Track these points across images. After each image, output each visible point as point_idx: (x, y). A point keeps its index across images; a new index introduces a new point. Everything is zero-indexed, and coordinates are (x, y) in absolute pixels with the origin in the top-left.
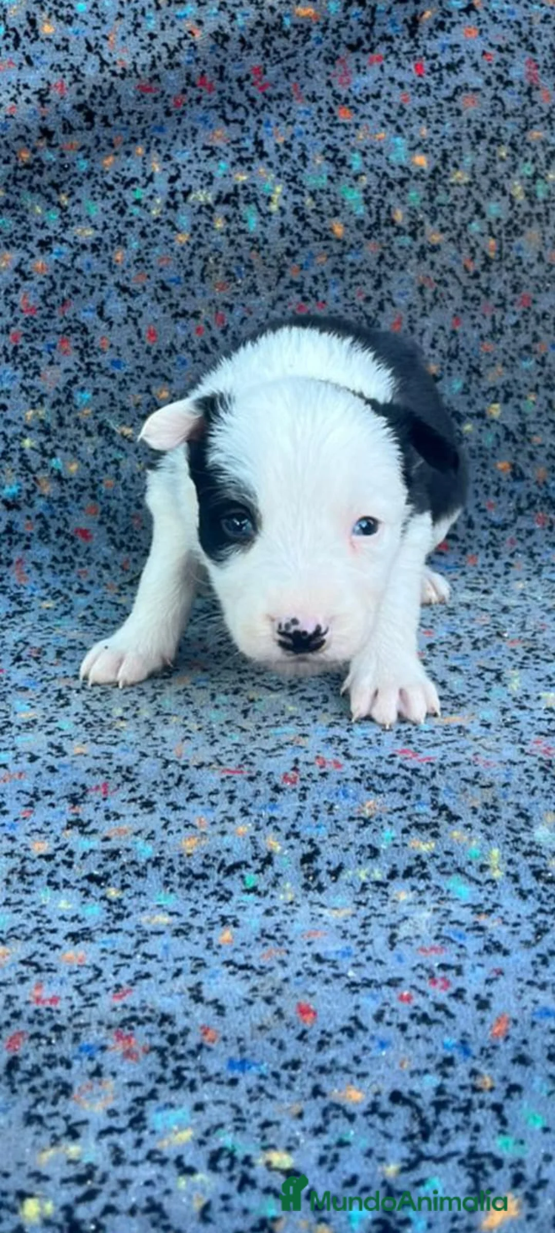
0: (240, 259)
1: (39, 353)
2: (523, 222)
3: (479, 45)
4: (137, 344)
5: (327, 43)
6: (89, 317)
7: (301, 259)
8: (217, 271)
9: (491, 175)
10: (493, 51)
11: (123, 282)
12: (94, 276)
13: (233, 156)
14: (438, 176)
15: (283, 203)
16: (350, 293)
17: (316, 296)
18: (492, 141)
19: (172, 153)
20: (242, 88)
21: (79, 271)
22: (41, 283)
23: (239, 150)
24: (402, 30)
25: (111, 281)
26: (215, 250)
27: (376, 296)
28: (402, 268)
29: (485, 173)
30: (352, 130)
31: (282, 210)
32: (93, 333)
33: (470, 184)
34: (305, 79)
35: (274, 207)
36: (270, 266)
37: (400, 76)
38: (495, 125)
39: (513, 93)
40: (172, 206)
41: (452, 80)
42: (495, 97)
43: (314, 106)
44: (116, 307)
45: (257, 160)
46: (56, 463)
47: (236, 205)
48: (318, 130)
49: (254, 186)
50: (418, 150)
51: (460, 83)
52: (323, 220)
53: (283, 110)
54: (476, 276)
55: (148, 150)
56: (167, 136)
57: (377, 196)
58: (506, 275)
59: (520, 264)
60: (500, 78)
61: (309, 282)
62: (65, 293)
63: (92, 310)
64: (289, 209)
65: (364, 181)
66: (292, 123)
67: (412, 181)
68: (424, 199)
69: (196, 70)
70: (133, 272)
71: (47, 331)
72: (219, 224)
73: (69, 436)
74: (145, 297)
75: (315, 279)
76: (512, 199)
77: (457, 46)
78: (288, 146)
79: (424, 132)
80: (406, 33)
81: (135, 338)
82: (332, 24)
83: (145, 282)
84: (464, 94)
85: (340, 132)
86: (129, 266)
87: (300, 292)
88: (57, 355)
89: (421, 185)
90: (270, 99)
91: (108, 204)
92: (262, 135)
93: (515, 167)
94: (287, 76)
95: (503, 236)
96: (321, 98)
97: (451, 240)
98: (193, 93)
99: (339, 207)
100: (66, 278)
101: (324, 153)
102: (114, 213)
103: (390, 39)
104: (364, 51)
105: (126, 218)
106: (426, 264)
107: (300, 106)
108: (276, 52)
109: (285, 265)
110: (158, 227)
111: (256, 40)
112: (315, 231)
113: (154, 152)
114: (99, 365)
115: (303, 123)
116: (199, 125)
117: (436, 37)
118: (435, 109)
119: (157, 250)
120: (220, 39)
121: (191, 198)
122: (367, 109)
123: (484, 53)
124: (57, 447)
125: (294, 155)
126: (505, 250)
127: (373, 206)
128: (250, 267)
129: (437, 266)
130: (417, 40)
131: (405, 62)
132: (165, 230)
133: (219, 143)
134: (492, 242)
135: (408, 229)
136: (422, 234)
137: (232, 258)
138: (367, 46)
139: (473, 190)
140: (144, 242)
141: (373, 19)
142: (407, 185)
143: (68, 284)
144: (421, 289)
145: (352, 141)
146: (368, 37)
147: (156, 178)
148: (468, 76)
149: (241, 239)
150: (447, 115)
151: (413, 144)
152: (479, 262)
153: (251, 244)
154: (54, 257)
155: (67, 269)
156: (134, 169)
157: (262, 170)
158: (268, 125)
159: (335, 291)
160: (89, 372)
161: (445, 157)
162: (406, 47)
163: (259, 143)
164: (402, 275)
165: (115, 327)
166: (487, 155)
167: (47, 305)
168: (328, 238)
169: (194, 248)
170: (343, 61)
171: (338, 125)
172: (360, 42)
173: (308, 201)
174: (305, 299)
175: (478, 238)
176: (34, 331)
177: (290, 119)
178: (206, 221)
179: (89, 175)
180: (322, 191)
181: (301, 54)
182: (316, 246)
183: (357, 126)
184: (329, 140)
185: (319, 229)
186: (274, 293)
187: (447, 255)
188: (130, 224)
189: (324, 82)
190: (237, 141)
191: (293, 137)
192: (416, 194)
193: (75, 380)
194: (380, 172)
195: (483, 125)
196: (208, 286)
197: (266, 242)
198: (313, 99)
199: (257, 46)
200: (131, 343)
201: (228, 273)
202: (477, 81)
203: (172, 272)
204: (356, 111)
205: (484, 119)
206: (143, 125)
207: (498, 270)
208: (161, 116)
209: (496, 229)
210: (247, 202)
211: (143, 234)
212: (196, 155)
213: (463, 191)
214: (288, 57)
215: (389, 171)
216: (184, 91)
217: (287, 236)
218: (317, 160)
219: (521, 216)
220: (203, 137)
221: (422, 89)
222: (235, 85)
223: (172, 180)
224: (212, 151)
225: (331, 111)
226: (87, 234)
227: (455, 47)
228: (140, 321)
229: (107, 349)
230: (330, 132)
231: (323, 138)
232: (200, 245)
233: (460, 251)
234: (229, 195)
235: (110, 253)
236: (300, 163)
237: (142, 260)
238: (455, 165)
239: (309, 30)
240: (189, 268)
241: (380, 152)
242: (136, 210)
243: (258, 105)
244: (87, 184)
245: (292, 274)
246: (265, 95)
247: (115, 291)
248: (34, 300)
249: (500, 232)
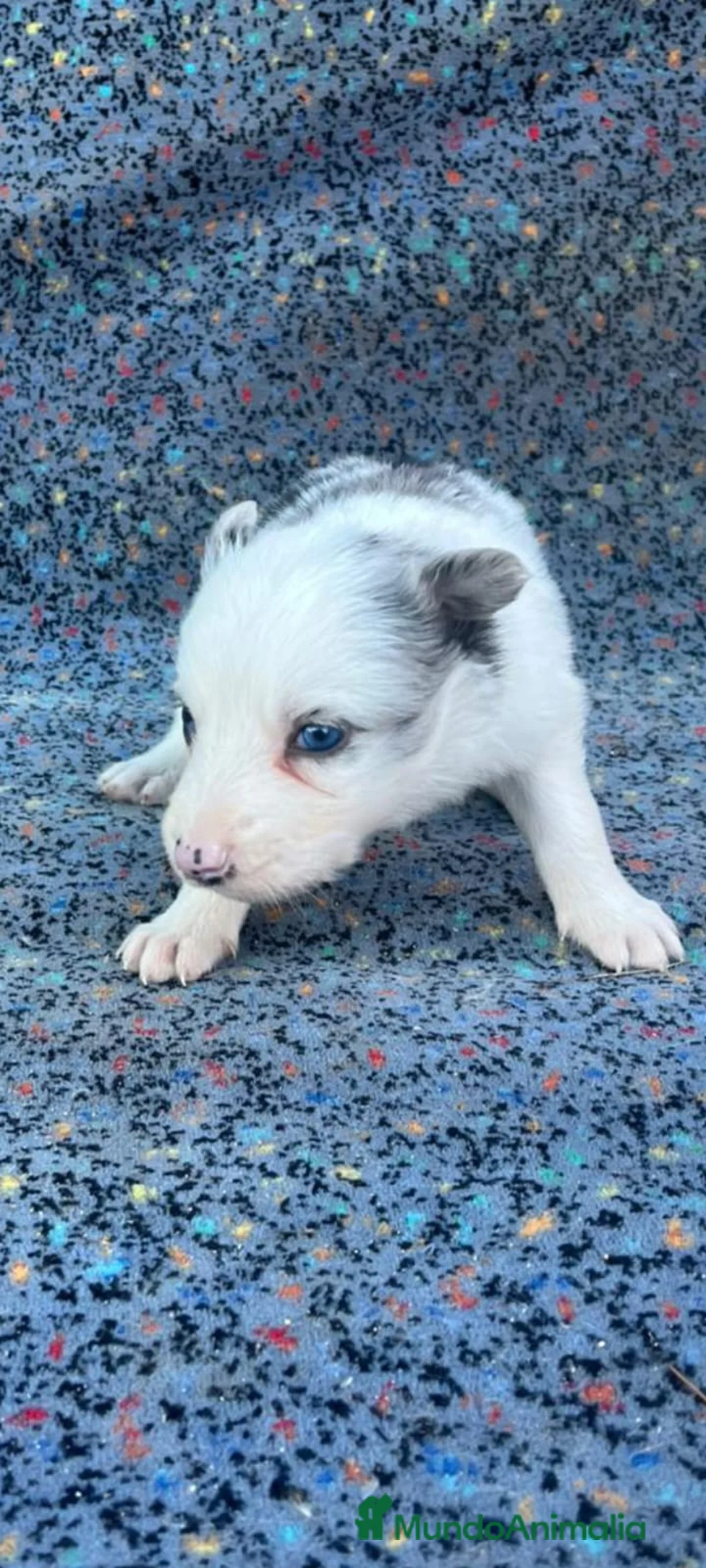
0: (340, 321)
1: (134, 414)
2: (634, 297)
3: (598, 110)
4: (231, 404)
5: (439, 107)
6: (183, 377)
7: (403, 325)
8: (316, 333)
9: (602, 248)
10: (611, 117)
11: (219, 342)
12: (190, 337)
13: (336, 220)
14: (547, 248)
15: (386, 266)
16: (452, 366)
17: (416, 365)
18: (606, 212)
19: (274, 218)
20: (348, 151)
21: (176, 332)
22: (139, 345)
23: (343, 214)
24: (517, 93)
25: (207, 340)
26: (315, 311)
27: (476, 371)
28: (503, 344)
29: (595, 246)
30: (461, 194)
31: (386, 274)
32: (187, 392)
33: (579, 257)
34: (414, 143)
35: (377, 270)
36: (371, 330)
37: (514, 140)
38: (610, 196)
39: (630, 162)
40: (272, 267)
41: (568, 147)
42: (612, 167)
43: (423, 170)
44: (212, 366)
45: (361, 224)
46: (145, 526)
47: (337, 267)
48: (426, 194)
49: (357, 248)
50: (530, 219)
51: (575, 150)
52: (427, 286)
53: (390, 174)
54: (581, 351)
55: (251, 215)
56: (270, 201)
57: (484, 266)
58: (615, 352)
59: (630, 340)
60: (618, 146)
61: (410, 350)
62: (161, 353)
63: (186, 370)
64: (392, 270)
65: (472, 248)
66: (399, 187)
67: (521, 252)
68: (531, 272)
69: (304, 136)
70: (229, 332)
71: (142, 392)
72: (320, 285)
73: (159, 495)
74: (240, 356)
75: (417, 347)
76: (623, 273)
77: (575, 110)
78: (394, 210)
79: (535, 199)
80: (522, 96)
81: (228, 396)
82: (446, 89)
83: (241, 341)
84: (580, 162)
85: (448, 196)
86: (226, 326)
87: (400, 358)
88: (151, 415)
89: (530, 256)
90: (377, 162)
91: (208, 268)
92: (367, 199)
93: (627, 241)
94: (395, 140)
95: (612, 312)
96: (430, 162)
97: (557, 315)
98: (299, 158)
99: (444, 274)
100: (163, 340)
101: (431, 216)
102: (214, 277)
103: (504, 102)
104: (477, 115)
105: (226, 280)
106: (529, 340)
107: (408, 170)
108: (386, 116)
109: (386, 330)
110: (256, 288)
111: (366, 107)
112: (419, 297)
113: (256, 217)
114: (192, 423)
115: (410, 187)
116: (304, 190)
117: (553, 101)
118: (549, 176)
119: (255, 310)
120: (331, 104)
121: (292, 260)
122: (477, 173)
123: (603, 119)
124: (146, 508)
125: (400, 219)
126: (614, 325)
127: (480, 276)
128: (350, 330)
129: (540, 342)
130: (532, 104)
131: (519, 126)
132: (264, 291)
133: (322, 207)
134: (600, 317)
135: (513, 303)
136: (527, 308)
137: (331, 320)
138: (479, 109)
139: (582, 263)
140: (243, 302)
141: (488, 82)
142: (516, 255)
143: (165, 345)
144: (521, 366)
145: (460, 205)
146: (481, 100)
147: (258, 242)
148: (585, 143)
149: (341, 301)
150: (561, 182)
151: (524, 212)
152: (585, 336)
153: (351, 307)
154: (152, 319)
155: (164, 330)
156: (236, 233)
157: (366, 233)
158: (374, 189)
159: (436, 362)
160: (181, 430)
161: (556, 228)
162: (521, 111)
163: (363, 207)
164: (503, 350)
165: (209, 385)
166: (598, 227)
167: (143, 366)
168: (432, 306)
169: (293, 308)
170: (454, 125)
171: (446, 189)
172: (473, 105)
173: (413, 266)
174: (405, 367)
175: (585, 313)
176: (130, 392)
177: (396, 183)
178: (306, 282)
179: (192, 239)
180: (427, 255)
181: (411, 117)
182: (419, 313)
183: (466, 190)
184: (437, 204)
185: (423, 295)
186: (373, 358)
187: (552, 331)
188: (229, 286)
189: (433, 146)
190: (342, 205)
191: (399, 201)
192: (524, 266)
193: (167, 439)
194: (489, 240)
195: (597, 196)
196: (305, 348)
197: (367, 304)
198: (422, 163)
199: (367, 111)
200: (225, 401)
201: (327, 335)
202: (594, 148)
203: (269, 331)
204: (466, 175)
205: (600, 190)
206: (247, 191)
207: (605, 346)
208: (266, 181)
209: (604, 303)
210: (349, 264)
211: (242, 295)
212: (299, 219)
213: (571, 264)
214: (398, 121)
215: (498, 239)
216: (291, 157)
217: (390, 301)
218: (424, 224)
219: (631, 290)
220: (307, 202)
221: (537, 154)
222: (342, 149)
223: (274, 243)
224: (315, 215)
225: (440, 175)
226: (185, 296)
227: (572, 112)
228: (235, 380)
229: (200, 407)
230: (437, 196)
231: (431, 202)
232: (299, 305)
233: (565, 326)
234: (330, 257)
235: (208, 314)
236: (405, 228)
237: (239, 320)
238: (566, 237)
239: (421, 94)
240: (287, 328)
241: (490, 218)
242: (236, 272)
243: (365, 168)
244: (189, 249)
245: (393, 339)
246: (372, 158)
247: (211, 350)
248: (131, 362)
249: (608, 307)
